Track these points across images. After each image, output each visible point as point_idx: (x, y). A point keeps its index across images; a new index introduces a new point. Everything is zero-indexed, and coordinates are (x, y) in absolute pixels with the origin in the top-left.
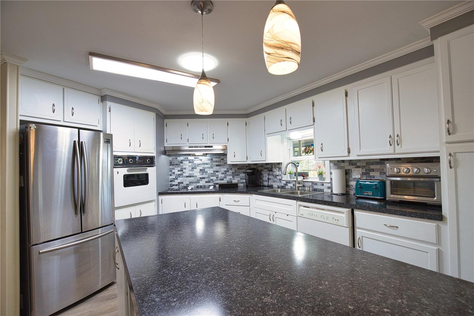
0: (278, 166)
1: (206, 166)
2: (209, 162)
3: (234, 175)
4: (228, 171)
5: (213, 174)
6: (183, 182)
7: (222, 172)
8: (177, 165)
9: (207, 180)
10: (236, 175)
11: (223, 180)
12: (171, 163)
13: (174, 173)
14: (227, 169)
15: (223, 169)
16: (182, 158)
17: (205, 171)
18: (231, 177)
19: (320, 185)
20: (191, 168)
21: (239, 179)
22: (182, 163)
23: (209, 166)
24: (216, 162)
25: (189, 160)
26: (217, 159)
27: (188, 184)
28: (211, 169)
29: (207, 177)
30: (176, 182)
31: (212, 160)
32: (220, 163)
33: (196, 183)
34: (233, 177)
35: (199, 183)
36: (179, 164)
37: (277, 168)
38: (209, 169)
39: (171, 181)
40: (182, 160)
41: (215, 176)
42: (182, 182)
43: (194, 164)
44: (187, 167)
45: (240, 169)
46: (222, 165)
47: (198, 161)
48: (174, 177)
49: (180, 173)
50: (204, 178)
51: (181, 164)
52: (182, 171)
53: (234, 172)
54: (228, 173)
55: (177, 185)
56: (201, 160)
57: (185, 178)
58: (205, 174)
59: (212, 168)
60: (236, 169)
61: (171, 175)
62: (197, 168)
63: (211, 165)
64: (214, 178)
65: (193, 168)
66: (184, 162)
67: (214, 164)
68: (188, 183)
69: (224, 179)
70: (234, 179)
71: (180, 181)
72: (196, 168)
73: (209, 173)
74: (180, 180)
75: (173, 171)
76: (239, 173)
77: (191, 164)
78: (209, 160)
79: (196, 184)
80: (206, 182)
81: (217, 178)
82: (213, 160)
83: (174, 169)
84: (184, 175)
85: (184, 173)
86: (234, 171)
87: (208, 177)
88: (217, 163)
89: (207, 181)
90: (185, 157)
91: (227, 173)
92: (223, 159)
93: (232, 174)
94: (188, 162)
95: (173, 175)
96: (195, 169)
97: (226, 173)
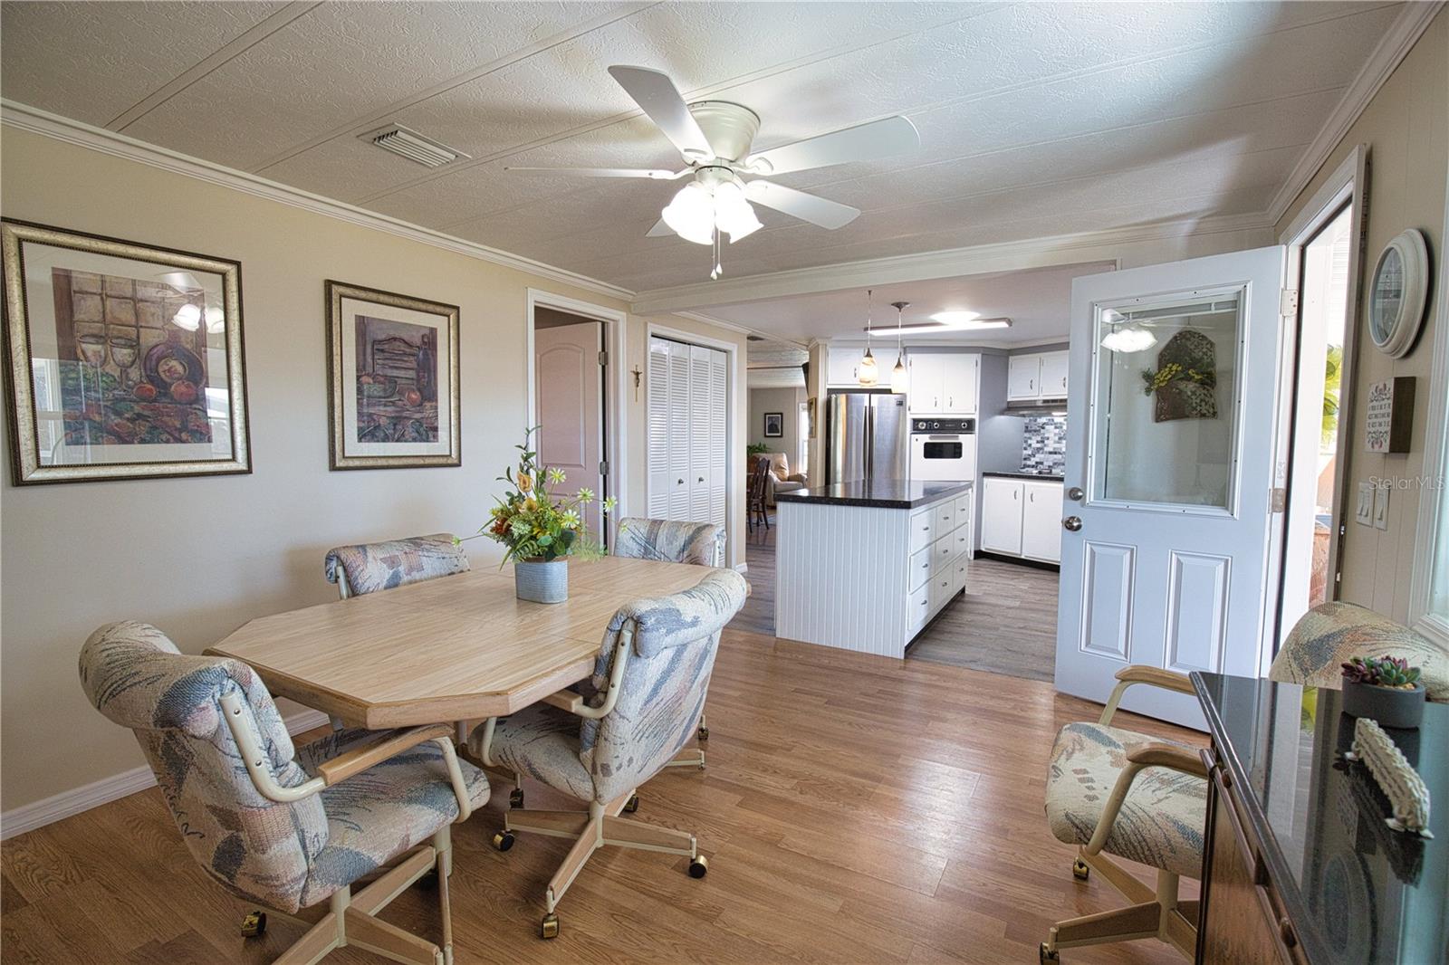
8: (1035, 431)
12: (1027, 427)
13: (1030, 445)
16: (1044, 420)
20: (1057, 438)
22: (1043, 428)
30: (1032, 461)
36: (1039, 431)
39: (1025, 459)
40: (1045, 423)
42: (1042, 462)
44: (1051, 435)
48: (1030, 453)
49: (1039, 445)
51: (1042, 431)
52: (1043, 442)
55: (1033, 466)
57: (1047, 455)
61: (1025, 449)
65: (1060, 438)
66: (1047, 427)
68: (1051, 464)
71: (1038, 460)
74: (1038, 457)
75: (1029, 442)
77: (1057, 431)
83: (1030, 438)
84: (1046, 449)
85: (1045, 445)
90: (1049, 418)
94: (1053, 427)
95: (1028, 448)
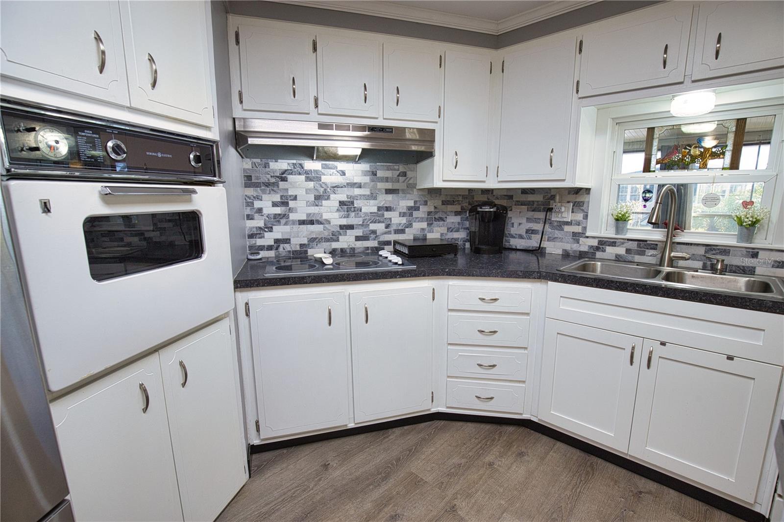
0: (572, 197)
1: (357, 191)
2: (367, 179)
3: (433, 218)
4: (417, 209)
5: (377, 217)
6: (290, 240)
7: (401, 211)
9: (359, 232)
10: (436, 220)
11: (402, 231)
13: (260, 210)
14: (415, 202)
15: (405, 203)
16: (282, 165)
17: (355, 206)
18: (424, 225)
19: (743, 256)
20: (312, 198)
21: (444, 230)
22: (284, 179)
23: (366, 191)
24: (387, 180)
25: (307, 172)
26: (388, 174)
27: (304, 244)
28: (372, 202)
29: (361, 223)
30: (268, 239)
31: (374, 174)
32: (396, 186)
33: (328, 240)
34: (429, 225)
35: (338, 240)
36: (275, 184)
37: (568, 202)
38: (366, 201)
39: (251, 236)
40: (286, 171)
41: (383, 222)
42: (287, 239)
43: (323, 186)
44: (300, 193)
45: (448, 204)
46: (403, 190)
47: (333, 177)
48: (261, 224)
49: (278, 210)
50: (351, 227)
51: (282, 184)
52: (284, 204)
53: (431, 212)
54: (416, 214)
55: (270, 248)
56: (343, 173)
57: (296, 227)
58: (353, 214)
59: (375, 198)
60: (438, 203)
61: (250, 217)
62: (332, 196)
63: (371, 190)
64: (380, 227)
65: (318, 198)
66: (290, 178)
67: (382, 186)
68: (305, 241)
69: (407, 229)
70: (431, 231)
71: (279, 236)
72: (328, 198)
73: (366, 214)
74: (279, 232)
76: (446, 213)
77: (311, 185)
78: (365, 173)
79: (328, 243)
80: (358, 238)
81: (387, 227)
82: (378, 175)
83: (259, 198)
84: (293, 216)
85: (291, 210)
86: (432, 209)
87: (362, 225)
88: (389, 186)
89: (361, 235)
90: (295, 161)
91: (414, 212)
92: (404, 174)
93: (426, 216)
94: (303, 177)
95: (256, 216)
96: (325, 200)
97: (411, 215)
